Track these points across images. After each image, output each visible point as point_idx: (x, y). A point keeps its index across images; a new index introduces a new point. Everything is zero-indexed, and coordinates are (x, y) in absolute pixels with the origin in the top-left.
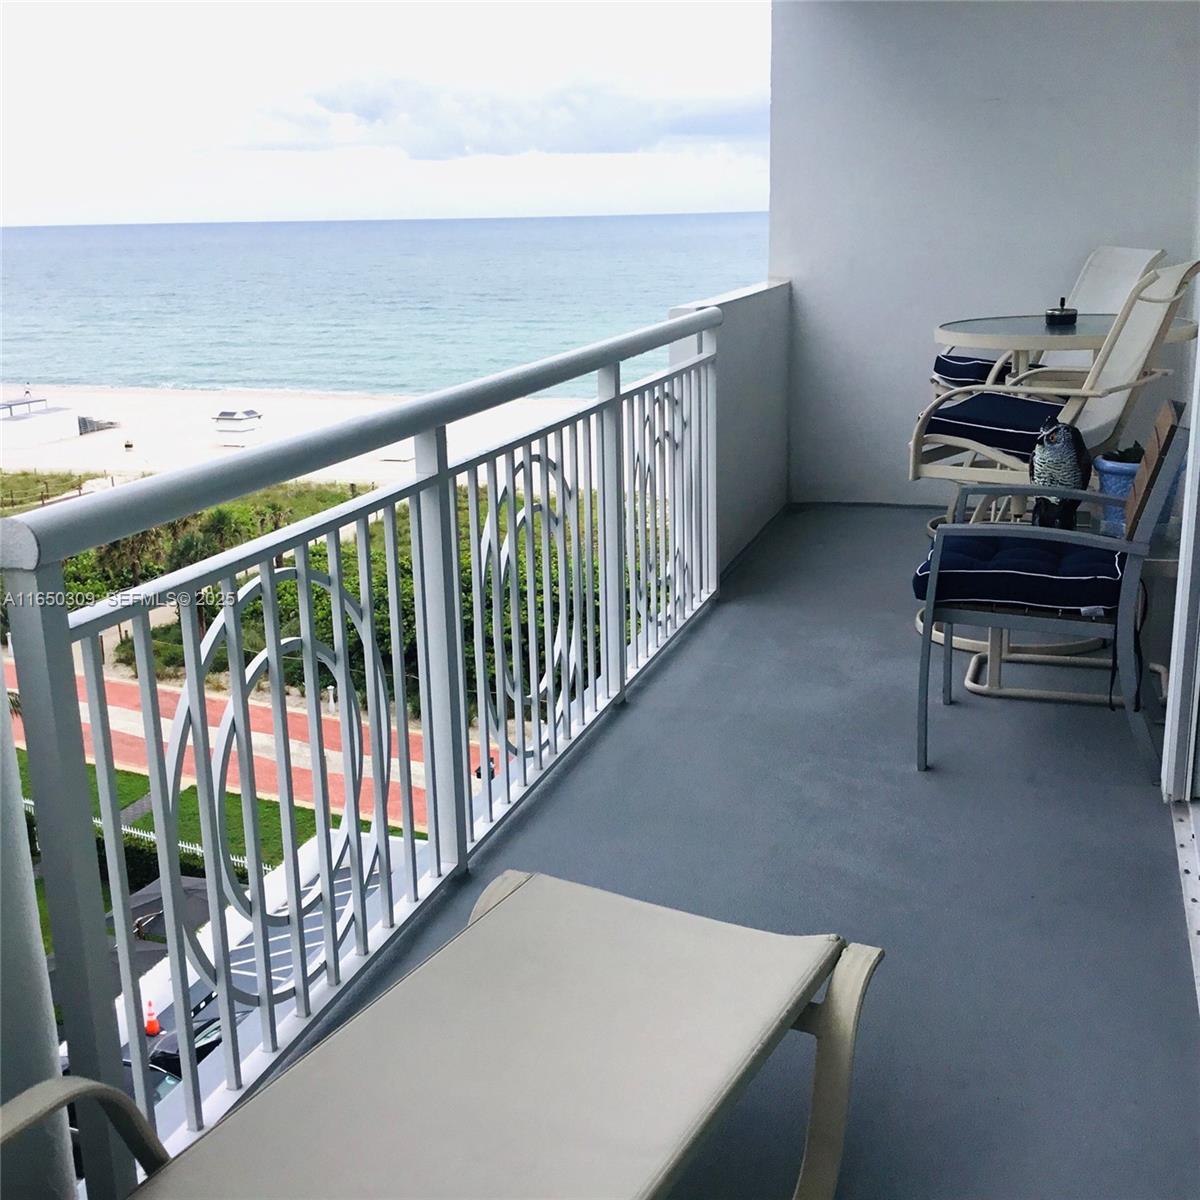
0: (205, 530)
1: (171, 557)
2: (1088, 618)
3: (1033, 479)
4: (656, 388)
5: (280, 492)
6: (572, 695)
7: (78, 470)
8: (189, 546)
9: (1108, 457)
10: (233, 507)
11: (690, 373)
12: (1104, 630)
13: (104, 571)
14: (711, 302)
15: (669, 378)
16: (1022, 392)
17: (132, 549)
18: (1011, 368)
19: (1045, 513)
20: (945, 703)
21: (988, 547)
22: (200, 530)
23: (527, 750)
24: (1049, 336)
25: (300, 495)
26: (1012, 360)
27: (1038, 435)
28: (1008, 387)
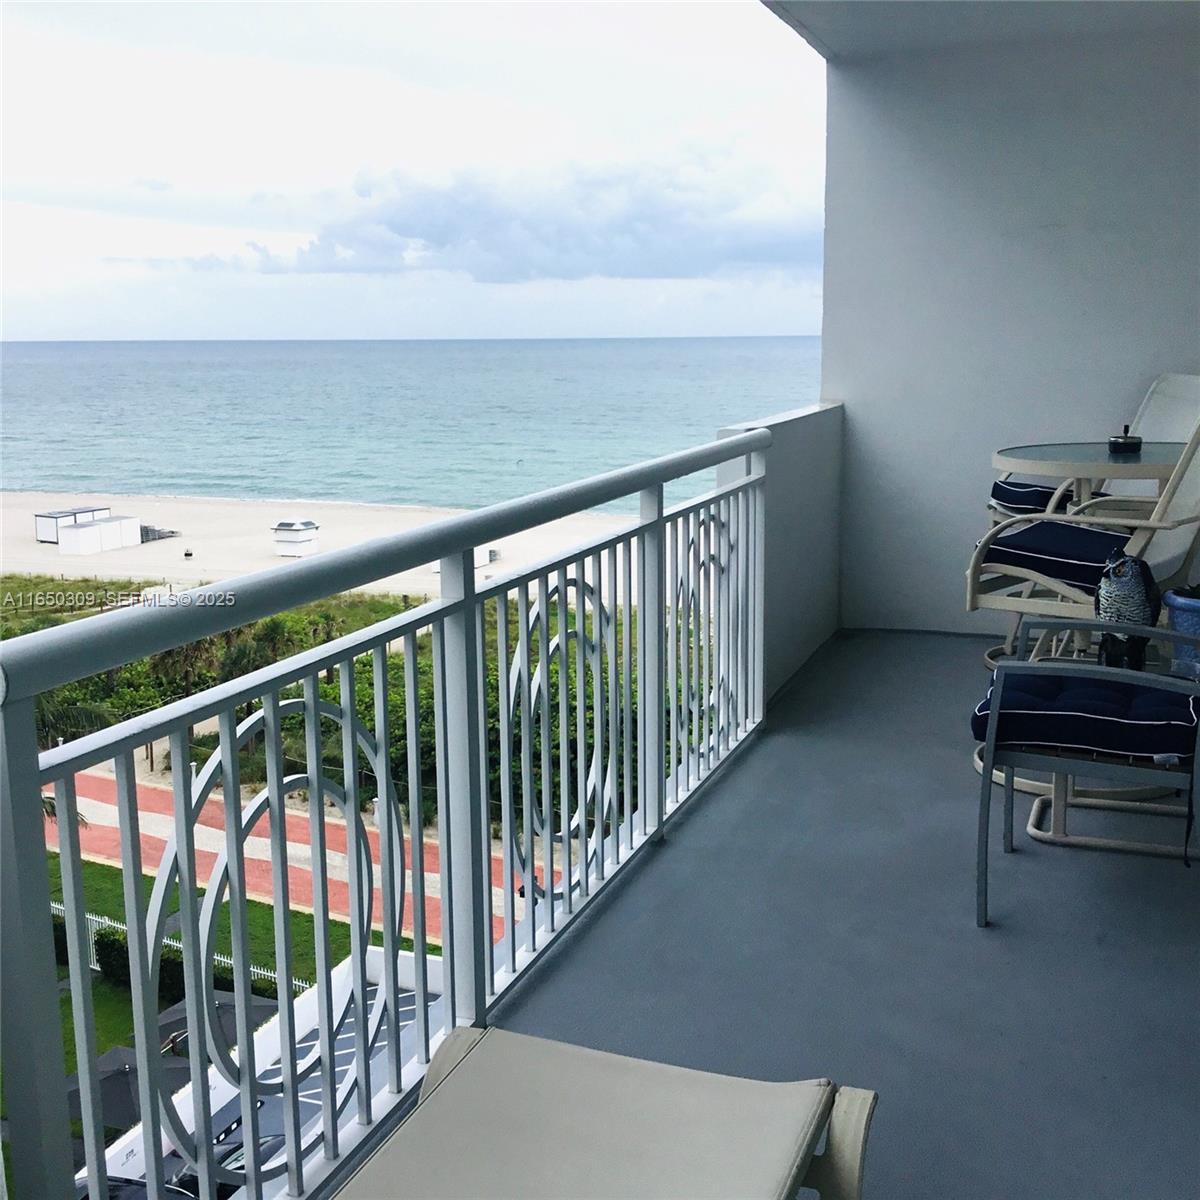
0: (258, 638)
1: (223, 665)
2: (1162, 766)
3: (1099, 614)
4: (702, 511)
5: (334, 602)
6: (606, 833)
7: (137, 577)
8: (242, 653)
9: (1179, 593)
10: (288, 617)
11: (738, 496)
12: (1178, 780)
13: (157, 678)
14: (761, 424)
15: (716, 500)
16: (1084, 521)
17: (186, 657)
18: (1072, 496)
19: (1112, 650)
20: (1006, 852)
21: (1051, 687)
22: (253, 639)
23: (556, 892)
24: (1111, 464)
25: (353, 605)
26: (1073, 488)
27: (1105, 567)
28: (1069, 516)
